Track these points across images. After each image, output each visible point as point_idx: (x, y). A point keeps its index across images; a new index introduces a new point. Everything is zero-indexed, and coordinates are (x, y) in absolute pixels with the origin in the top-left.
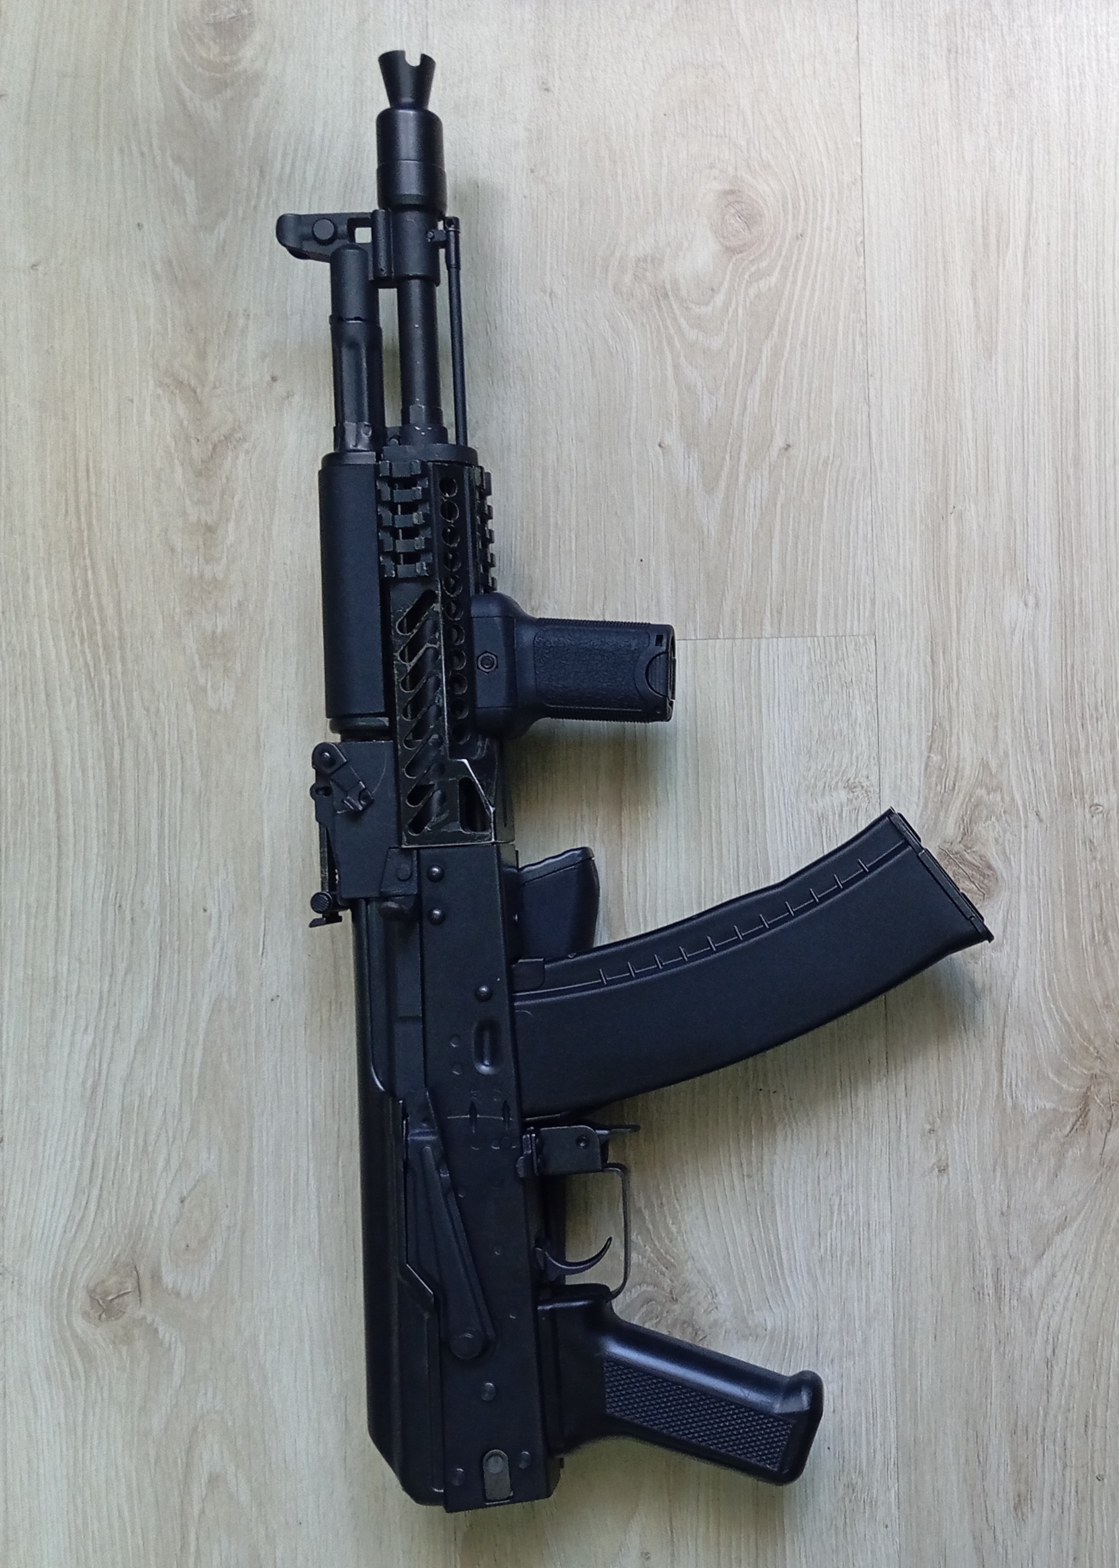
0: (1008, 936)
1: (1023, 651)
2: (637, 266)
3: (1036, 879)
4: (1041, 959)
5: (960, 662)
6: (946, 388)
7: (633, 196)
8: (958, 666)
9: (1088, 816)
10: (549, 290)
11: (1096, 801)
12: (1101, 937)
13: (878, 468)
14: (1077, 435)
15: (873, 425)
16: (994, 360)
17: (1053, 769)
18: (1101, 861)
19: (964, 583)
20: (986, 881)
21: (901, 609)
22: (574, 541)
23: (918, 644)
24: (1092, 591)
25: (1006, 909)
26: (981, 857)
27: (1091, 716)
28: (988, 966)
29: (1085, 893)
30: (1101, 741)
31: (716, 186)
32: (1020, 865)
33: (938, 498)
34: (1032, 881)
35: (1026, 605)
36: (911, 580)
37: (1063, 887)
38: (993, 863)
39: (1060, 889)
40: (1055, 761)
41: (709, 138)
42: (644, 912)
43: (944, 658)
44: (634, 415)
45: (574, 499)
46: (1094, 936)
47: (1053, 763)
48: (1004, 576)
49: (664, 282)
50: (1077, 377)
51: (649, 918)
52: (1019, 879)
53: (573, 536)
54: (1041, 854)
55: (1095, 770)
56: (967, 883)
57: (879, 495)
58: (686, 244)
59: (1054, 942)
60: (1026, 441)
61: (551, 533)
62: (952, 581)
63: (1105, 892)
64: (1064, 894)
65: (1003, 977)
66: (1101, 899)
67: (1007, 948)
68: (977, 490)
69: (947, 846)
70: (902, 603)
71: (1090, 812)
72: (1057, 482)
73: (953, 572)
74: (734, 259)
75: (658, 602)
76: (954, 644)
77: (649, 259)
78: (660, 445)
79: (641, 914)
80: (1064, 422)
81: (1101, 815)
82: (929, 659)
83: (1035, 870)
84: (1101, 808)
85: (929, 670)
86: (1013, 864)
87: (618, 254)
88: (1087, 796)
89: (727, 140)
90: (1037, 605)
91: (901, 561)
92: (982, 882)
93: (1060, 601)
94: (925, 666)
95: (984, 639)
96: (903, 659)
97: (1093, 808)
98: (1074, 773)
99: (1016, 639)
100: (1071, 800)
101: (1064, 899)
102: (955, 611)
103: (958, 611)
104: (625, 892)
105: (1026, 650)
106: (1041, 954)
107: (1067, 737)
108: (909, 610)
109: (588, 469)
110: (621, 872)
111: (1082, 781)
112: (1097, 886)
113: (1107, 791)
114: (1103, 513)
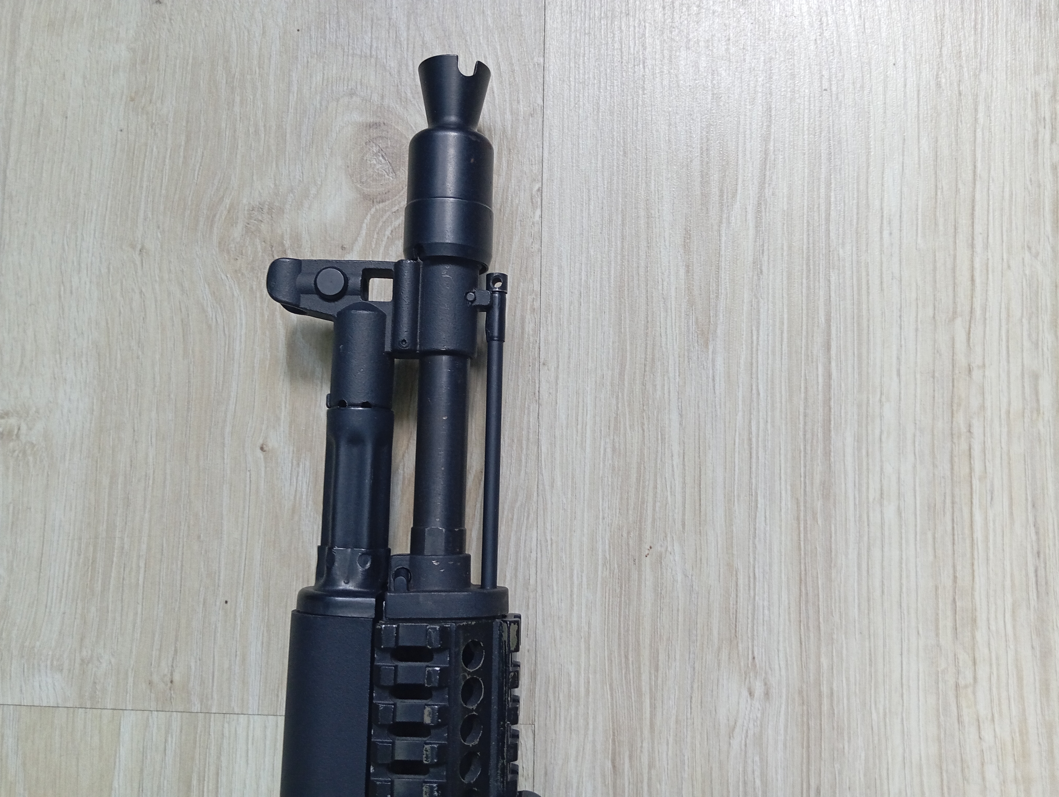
1: (745, 762)
2: (250, 218)
5: (653, 772)
6: (644, 384)
7: (252, 130)
8: (650, 779)
10: (139, 247)
13: (547, 488)
14: (827, 453)
15: (543, 430)
16: (711, 348)
19: (662, 657)
21: (573, 689)
22: (142, 571)
23: (594, 741)
24: (848, 679)
31: (357, 117)
33: (629, 533)
35: (751, 694)
36: (588, 649)
41: (350, 58)
43: (631, 767)
44: (232, 407)
45: (147, 515)
48: (719, 649)
49: (282, 237)
50: (829, 376)
53: (142, 564)
57: (548, 526)
58: (313, 191)
60: (754, 460)
61: (115, 559)
62: (646, 653)
68: (684, 525)
70: (573, 681)
72: (798, 519)
73: (647, 641)
74: (373, 210)
75: (244, 660)
76: (645, 745)
77: (265, 210)
78: (262, 449)
80: (809, 436)
82: (609, 764)
85: (609, 780)
87: (227, 201)
89: (373, 60)
90: (767, 694)
91: (575, 621)
93: (800, 692)
94: (604, 776)
95: (689, 739)
96: (572, 762)
99: (736, 742)
102: (648, 696)
103: (653, 698)
105: (750, 761)
108: (582, 690)
109: (168, 477)
114: (864, 566)
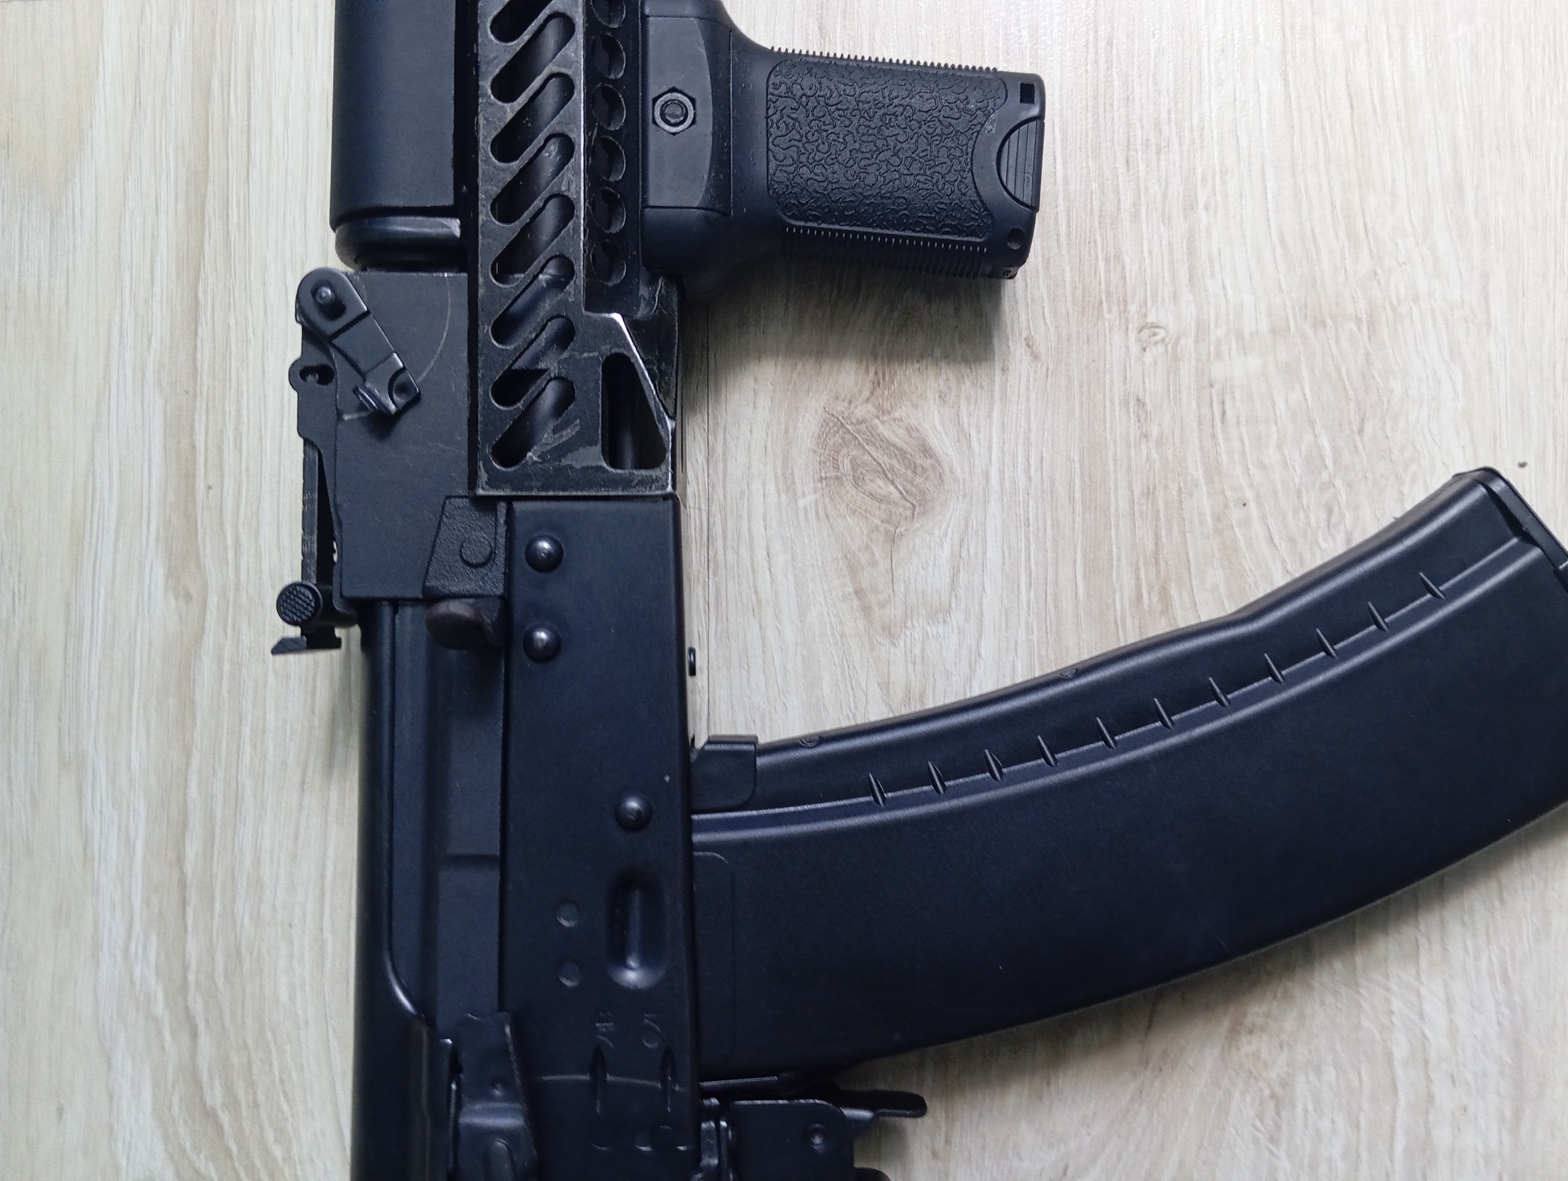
0: (961, 592)
3: (1022, 478)
4: (1029, 641)
9: (1135, 348)
11: (1151, 318)
12: (1155, 599)
17: (1064, 251)
18: (1160, 441)
20: (918, 480)
25: (957, 538)
26: (909, 430)
27: (1147, 144)
28: (917, 651)
29: (1123, 505)
30: (1165, 196)
32: (990, 449)
34: (1014, 483)
37: (1078, 495)
38: (933, 442)
39: (1072, 499)
40: (1069, 234)
42: (236, 526)
46: (1140, 596)
47: (1063, 238)
51: (244, 539)
52: (987, 476)
54: (1034, 426)
55: (1150, 253)
56: (880, 482)
59: (1056, 607)
63: (1166, 504)
64: (1079, 507)
65: (948, 674)
66: (1157, 519)
67: (957, 617)
69: (840, 407)
71: (1139, 340)
79: (229, 529)
81: (1160, 348)
83: (1021, 459)
84: (1161, 333)
86: (975, 445)
88: (1133, 308)
92: (911, 482)
97: (1146, 333)
98: (1107, 260)
100: (1100, 316)
101: (1078, 519)
104: (201, 486)
106: (1029, 630)
107: (1095, 186)
110: (194, 447)
111: (1124, 278)
112: (1149, 493)
113: (1175, 296)
